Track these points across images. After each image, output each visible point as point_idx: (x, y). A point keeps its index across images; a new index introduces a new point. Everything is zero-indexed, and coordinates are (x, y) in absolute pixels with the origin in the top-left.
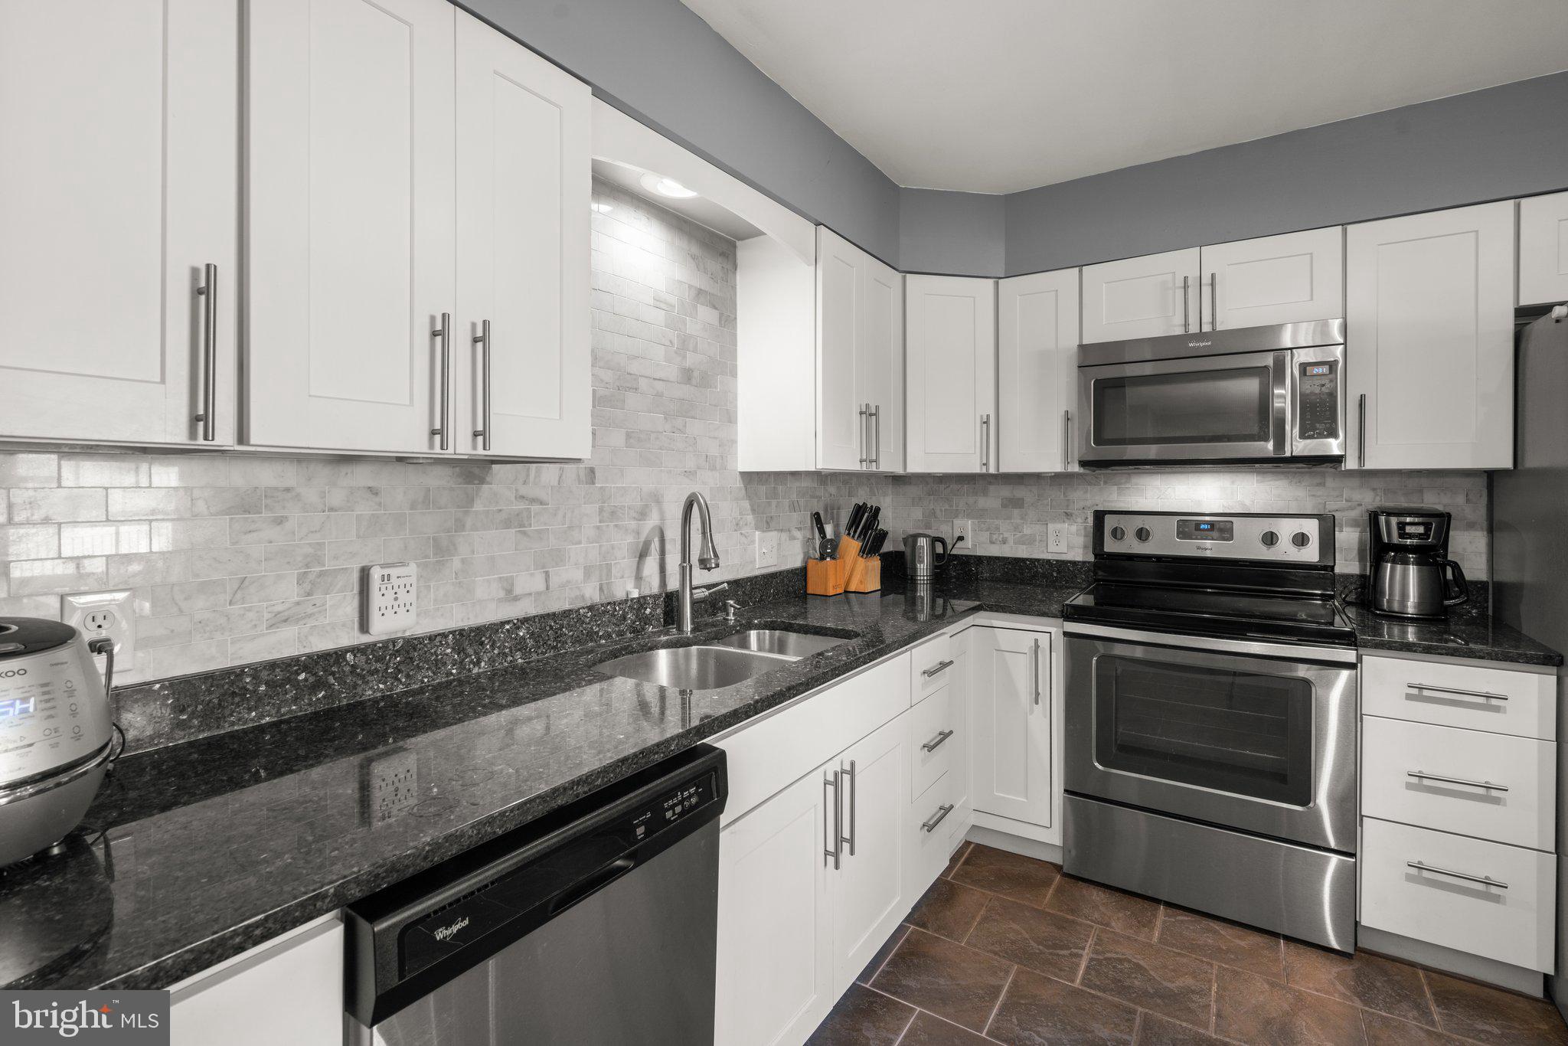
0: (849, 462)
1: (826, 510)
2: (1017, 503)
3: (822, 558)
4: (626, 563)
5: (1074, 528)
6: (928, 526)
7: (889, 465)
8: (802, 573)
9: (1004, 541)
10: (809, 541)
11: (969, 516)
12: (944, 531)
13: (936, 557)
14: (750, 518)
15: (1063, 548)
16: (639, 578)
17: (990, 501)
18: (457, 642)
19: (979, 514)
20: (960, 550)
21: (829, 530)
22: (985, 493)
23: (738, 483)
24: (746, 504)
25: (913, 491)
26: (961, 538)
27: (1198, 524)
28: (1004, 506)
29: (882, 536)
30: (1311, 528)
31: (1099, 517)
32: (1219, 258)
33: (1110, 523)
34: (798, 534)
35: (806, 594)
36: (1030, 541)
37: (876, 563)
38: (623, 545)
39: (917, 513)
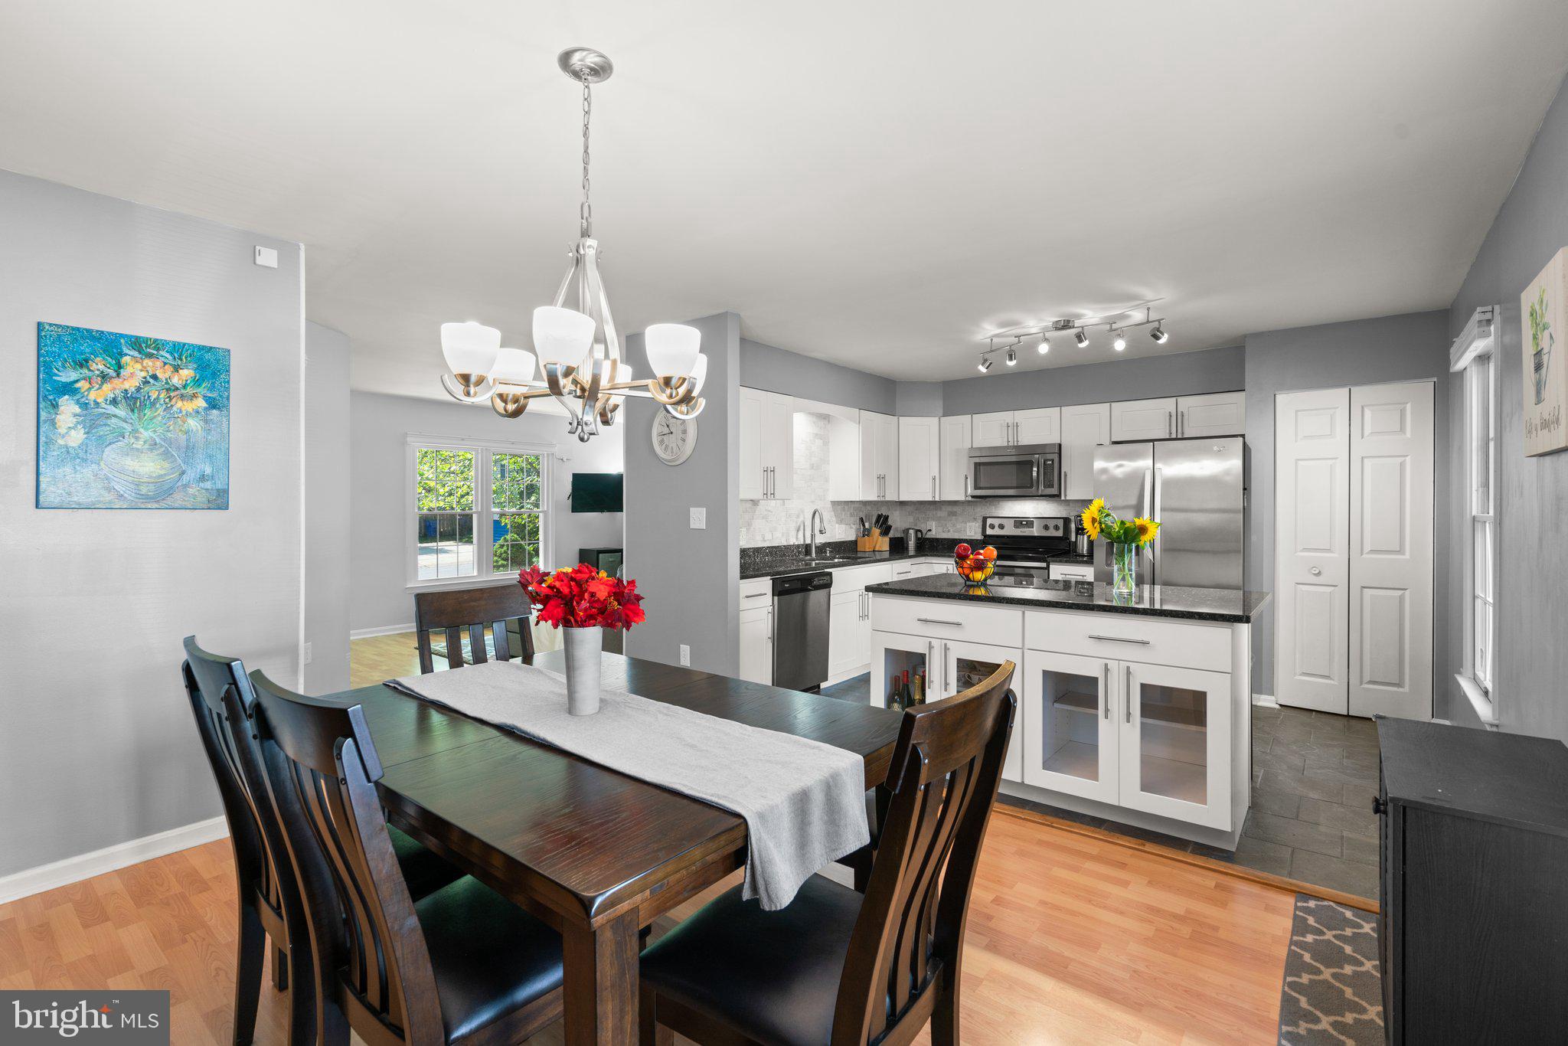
0: (873, 497)
1: (866, 517)
2: (953, 514)
3: (864, 536)
4: (794, 533)
5: (977, 525)
6: (916, 525)
7: (891, 496)
8: (855, 542)
9: (949, 531)
10: (859, 529)
11: (934, 520)
12: (923, 527)
13: (918, 539)
14: (834, 519)
15: (973, 533)
16: (797, 538)
17: (942, 513)
18: (754, 551)
19: (939, 519)
20: (929, 535)
21: (867, 525)
22: (941, 509)
23: (829, 505)
24: (833, 513)
25: (909, 508)
26: (930, 530)
27: (1022, 522)
28: (949, 515)
29: (890, 527)
30: (1061, 523)
31: (985, 520)
32: (1020, 416)
33: (989, 521)
34: (853, 526)
35: (857, 551)
36: (959, 531)
37: (886, 540)
38: (793, 526)
39: (911, 519)
